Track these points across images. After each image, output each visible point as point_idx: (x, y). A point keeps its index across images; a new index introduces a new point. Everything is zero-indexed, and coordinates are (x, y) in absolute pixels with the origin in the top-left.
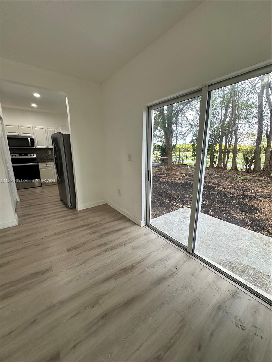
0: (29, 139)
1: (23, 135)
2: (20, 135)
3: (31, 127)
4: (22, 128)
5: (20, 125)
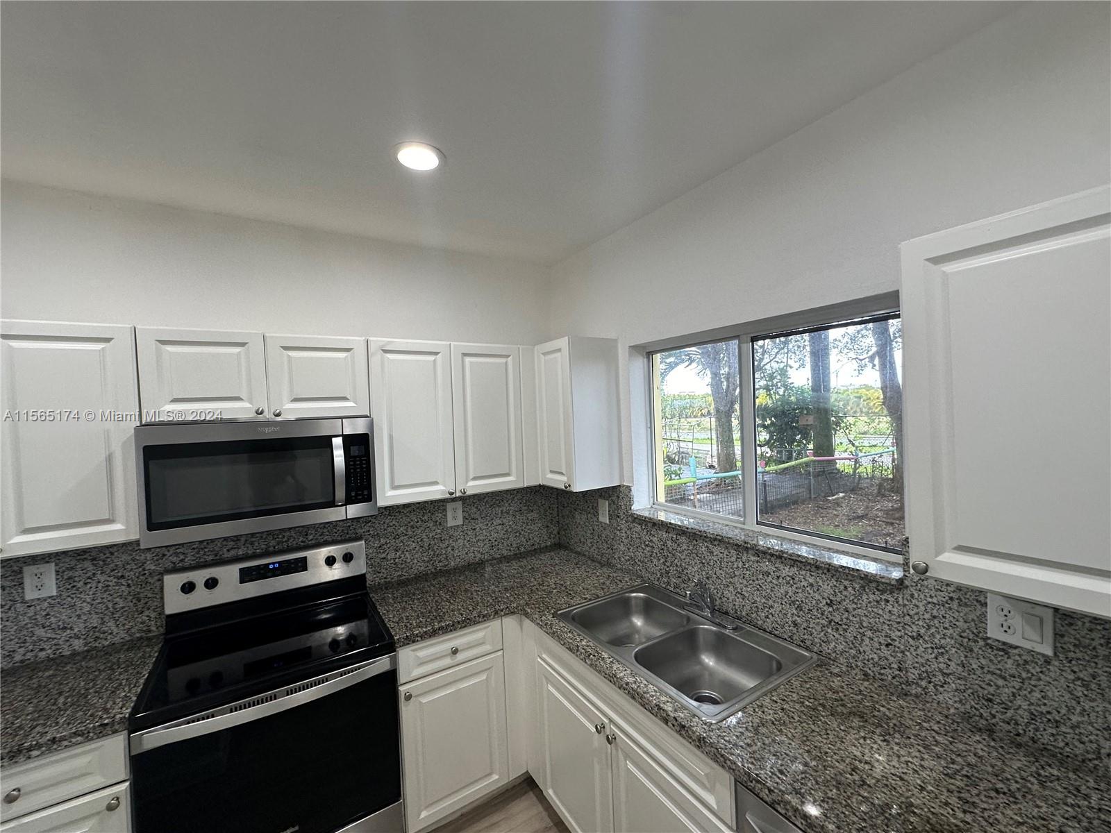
0: (337, 442)
1: (292, 411)
2: (268, 415)
3: (360, 351)
4: (293, 354)
5: (282, 333)
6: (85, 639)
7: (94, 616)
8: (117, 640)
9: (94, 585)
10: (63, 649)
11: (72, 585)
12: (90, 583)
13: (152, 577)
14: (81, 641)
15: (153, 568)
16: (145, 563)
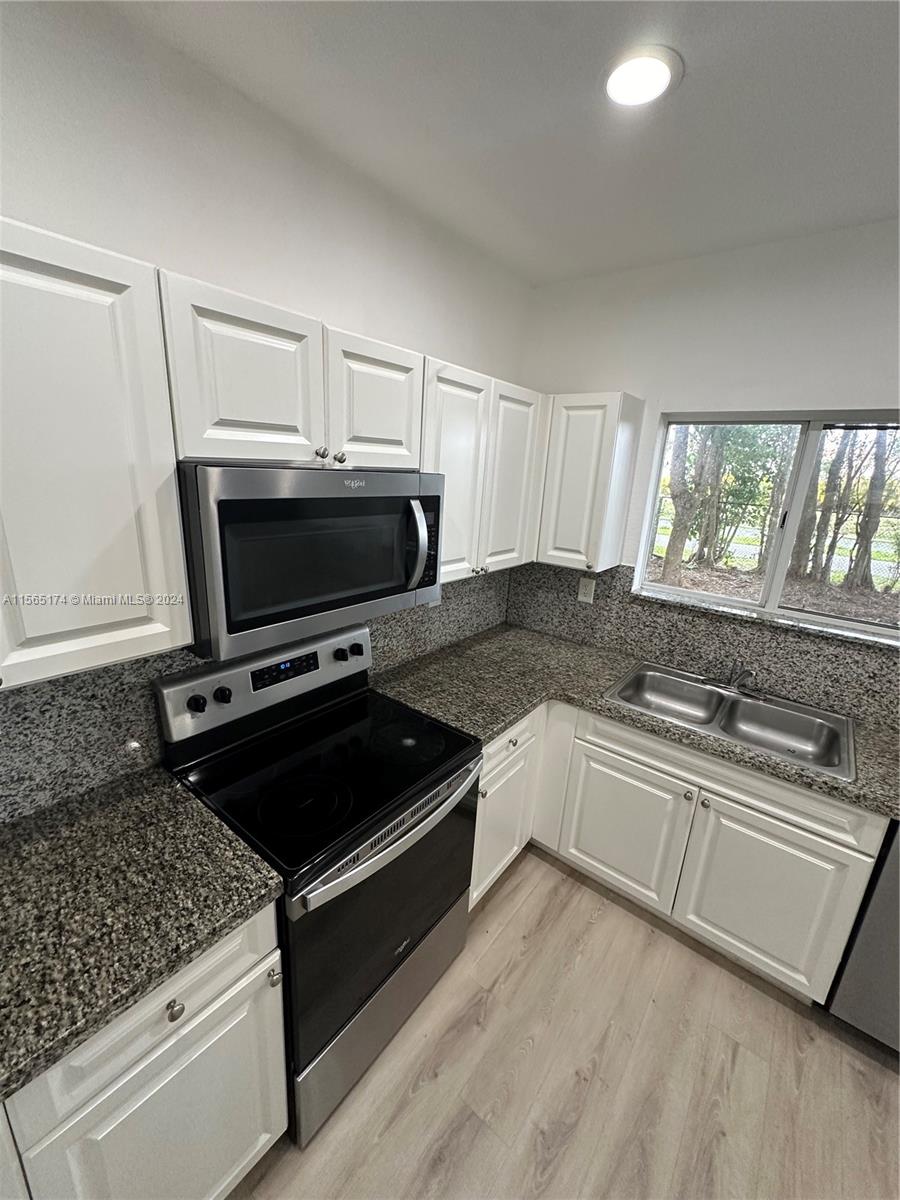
3: (417, 374)
6: (53, 789)
7: (60, 756)
8: (94, 783)
9: (55, 712)
10: (24, 807)
11: (23, 716)
12: (47, 710)
13: (134, 693)
14: (47, 792)
15: (133, 680)
16: (123, 674)
